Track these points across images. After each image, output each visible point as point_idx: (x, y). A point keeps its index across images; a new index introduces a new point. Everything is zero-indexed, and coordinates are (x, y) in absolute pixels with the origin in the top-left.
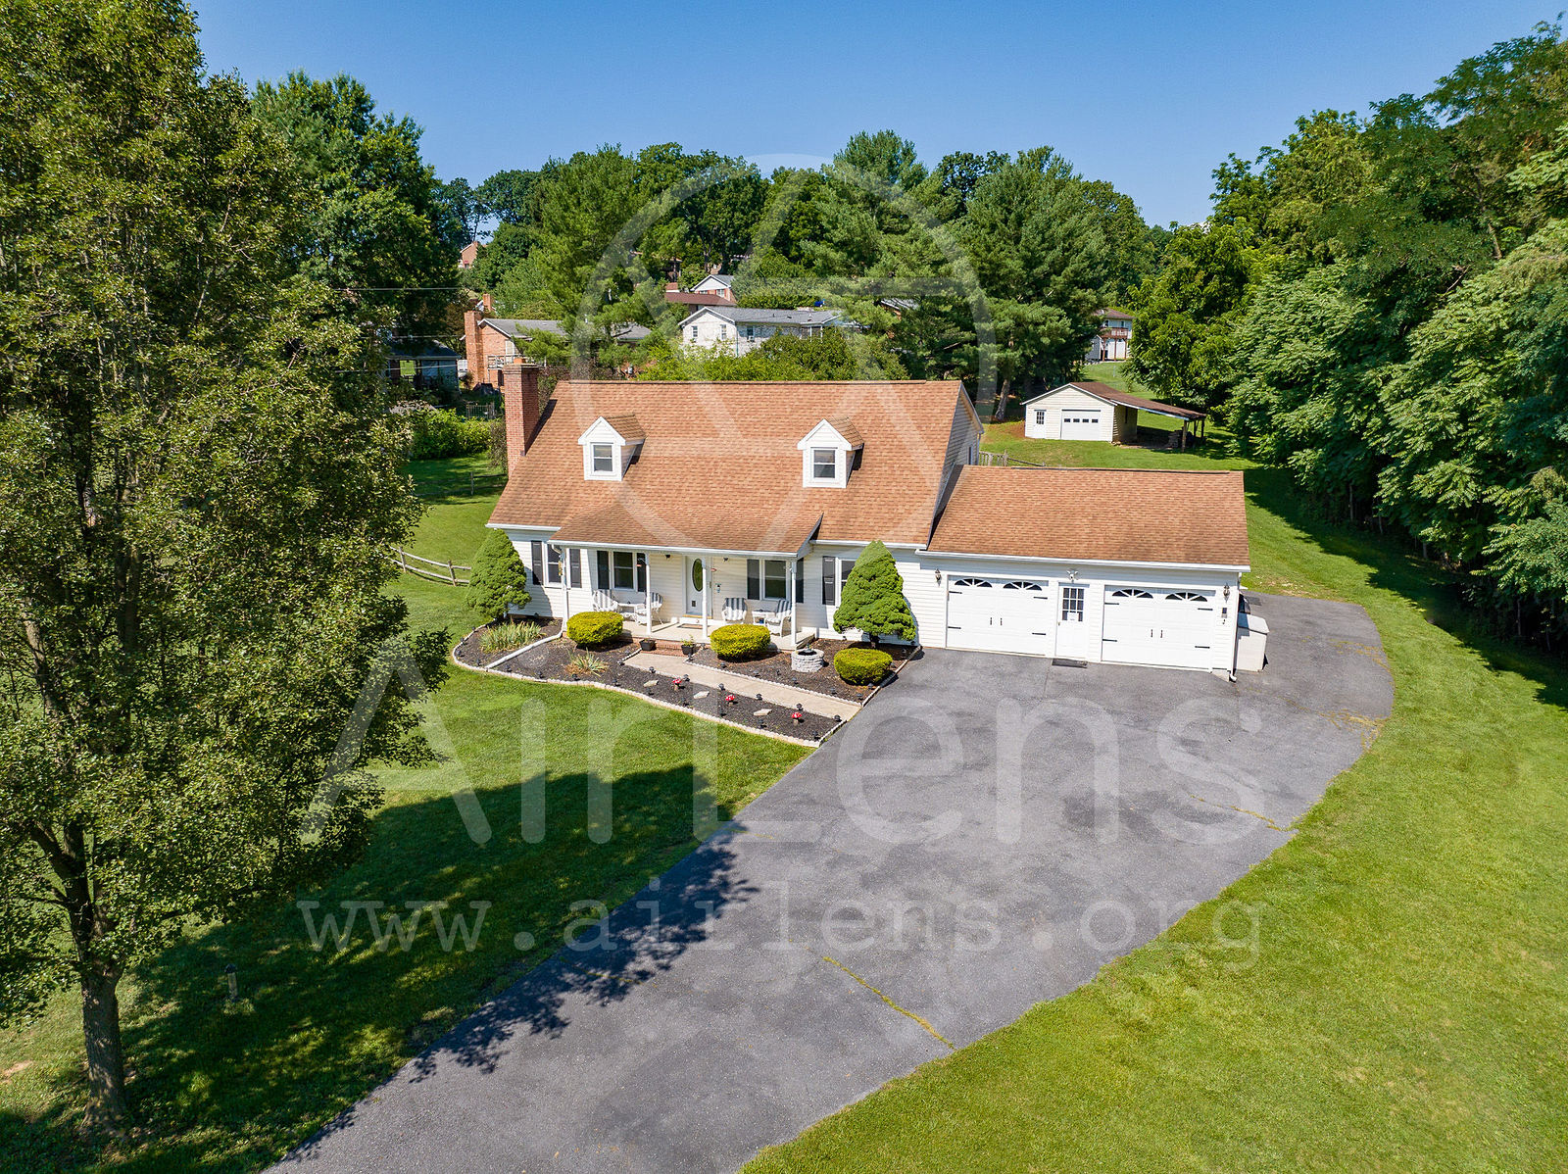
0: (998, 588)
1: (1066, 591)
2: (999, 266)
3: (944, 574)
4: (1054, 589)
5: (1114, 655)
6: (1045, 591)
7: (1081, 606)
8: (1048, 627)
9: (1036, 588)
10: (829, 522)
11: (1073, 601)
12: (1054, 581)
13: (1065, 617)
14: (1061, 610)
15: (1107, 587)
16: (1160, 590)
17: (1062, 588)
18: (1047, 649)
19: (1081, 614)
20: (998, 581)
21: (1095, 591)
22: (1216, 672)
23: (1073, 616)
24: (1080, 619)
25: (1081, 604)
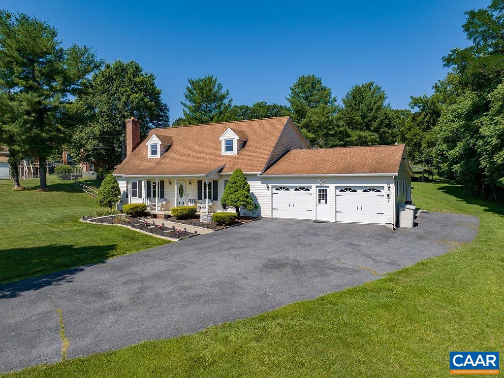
0: (292, 190)
1: (320, 190)
2: (353, 119)
3: (270, 185)
4: (314, 190)
5: (341, 218)
6: (311, 191)
7: (326, 197)
8: (313, 207)
9: (308, 190)
10: (227, 166)
11: (323, 195)
12: (314, 186)
13: (319, 202)
14: (318, 199)
15: (337, 188)
16: (360, 188)
17: (318, 189)
18: (311, 217)
19: (326, 200)
20: (292, 187)
21: (331, 189)
22: (386, 225)
23: (323, 201)
24: (326, 203)
25: (326, 195)
